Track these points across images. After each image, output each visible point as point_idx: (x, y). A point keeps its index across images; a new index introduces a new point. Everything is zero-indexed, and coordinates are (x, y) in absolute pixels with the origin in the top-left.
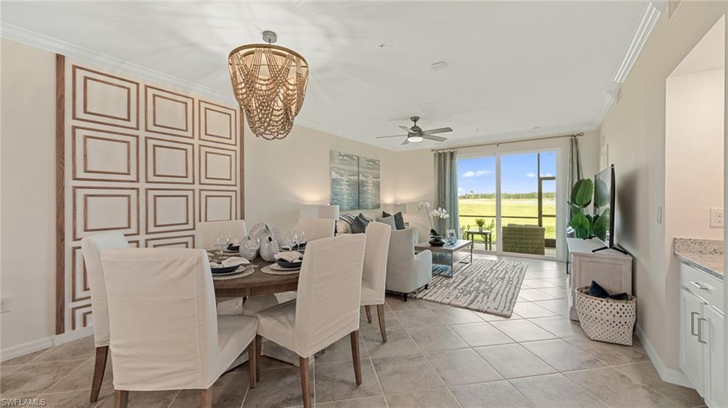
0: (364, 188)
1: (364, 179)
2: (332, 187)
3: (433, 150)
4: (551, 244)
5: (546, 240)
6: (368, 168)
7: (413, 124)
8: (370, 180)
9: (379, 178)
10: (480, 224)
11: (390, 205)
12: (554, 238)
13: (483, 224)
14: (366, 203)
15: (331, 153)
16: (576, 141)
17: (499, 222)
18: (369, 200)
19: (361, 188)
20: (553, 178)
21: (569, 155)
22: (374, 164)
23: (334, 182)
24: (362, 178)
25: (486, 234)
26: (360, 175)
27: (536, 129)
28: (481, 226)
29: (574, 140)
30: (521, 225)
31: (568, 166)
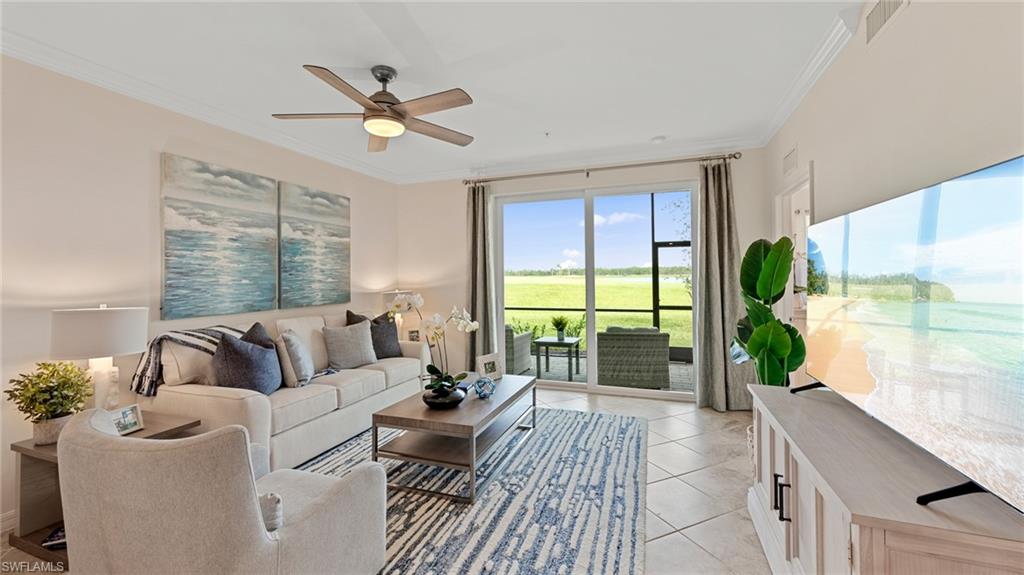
0: (298, 258)
1: (298, 235)
3: (467, 182)
6: (312, 212)
7: (379, 87)
8: (319, 240)
9: (349, 236)
10: (560, 325)
11: (378, 293)
13: (565, 325)
14: (306, 293)
15: (165, 159)
16: (727, 168)
17: (590, 321)
18: (316, 286)
19: (285, 258)
20: (684, 244)
22: (334, 203)
24: (287, 232)
25: (569, 345)
26: (285, 226)
27: (658, 142)
28: (561, 330)
30: (629, 330)
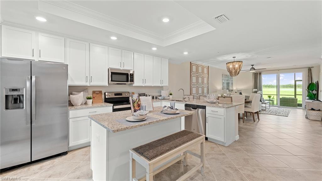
2: (223, 85)
4: (300, 105)
5: (298, 104)
6: (230, 78)
7: (252, 67)
8: (231, 82)
12: (301, 103)
15: (222, 75)
16: (311, 69)
17: (278, 97)
19: (228, 85)
20: (301, 81)
21: (308, 74)
23: (223, 83)
24: (229, 82)
25: (272, 100)
27: (294, 66)
28: (270, 98)
29: (310, 70)
30: (288, 98)
31: (307, 78)
